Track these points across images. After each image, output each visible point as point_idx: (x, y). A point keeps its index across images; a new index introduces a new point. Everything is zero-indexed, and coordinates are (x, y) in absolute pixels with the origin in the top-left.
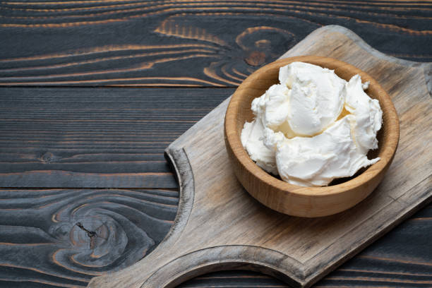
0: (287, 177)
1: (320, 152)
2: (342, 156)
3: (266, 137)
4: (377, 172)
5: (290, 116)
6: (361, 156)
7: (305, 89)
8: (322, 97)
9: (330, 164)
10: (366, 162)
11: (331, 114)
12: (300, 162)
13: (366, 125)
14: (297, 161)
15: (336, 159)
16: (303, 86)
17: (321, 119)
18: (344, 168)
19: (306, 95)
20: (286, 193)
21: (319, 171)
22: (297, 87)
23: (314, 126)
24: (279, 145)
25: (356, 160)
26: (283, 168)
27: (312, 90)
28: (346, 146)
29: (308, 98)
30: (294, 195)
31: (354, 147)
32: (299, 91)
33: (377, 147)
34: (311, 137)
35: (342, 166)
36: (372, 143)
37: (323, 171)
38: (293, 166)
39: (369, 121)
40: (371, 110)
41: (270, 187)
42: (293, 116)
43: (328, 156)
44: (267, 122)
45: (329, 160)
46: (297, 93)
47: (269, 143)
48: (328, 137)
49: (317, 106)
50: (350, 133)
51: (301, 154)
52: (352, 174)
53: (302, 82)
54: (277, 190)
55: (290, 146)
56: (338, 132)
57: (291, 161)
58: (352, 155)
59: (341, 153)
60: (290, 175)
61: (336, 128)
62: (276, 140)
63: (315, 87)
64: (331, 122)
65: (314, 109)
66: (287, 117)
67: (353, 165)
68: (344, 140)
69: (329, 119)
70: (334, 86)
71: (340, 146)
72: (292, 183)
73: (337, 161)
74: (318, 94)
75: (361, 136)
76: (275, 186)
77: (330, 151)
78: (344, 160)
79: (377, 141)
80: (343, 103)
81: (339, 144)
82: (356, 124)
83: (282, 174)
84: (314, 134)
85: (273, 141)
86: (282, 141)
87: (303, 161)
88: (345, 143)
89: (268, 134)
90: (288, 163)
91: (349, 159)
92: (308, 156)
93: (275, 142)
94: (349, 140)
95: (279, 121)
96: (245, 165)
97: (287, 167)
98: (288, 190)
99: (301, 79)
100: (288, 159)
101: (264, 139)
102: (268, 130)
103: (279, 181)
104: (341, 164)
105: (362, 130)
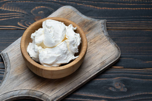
0: (43, 63)
1: (55, 54)
2: (64, 55)
3: (35, 48)
4: (77, 61)
5: (44, 40)
6: (72, 55)
7: (49, 30)
8: (56, 32)
9: (59, 58)
10: (74, 57)
11: (59, 39)
12: (47, 58)
13: (73, 43)
14: (46, 57)
15: (61, 56)
16: (49, 29)
17: (55, 41)
18: (65, 60)
19: (49, 32)
20: (42, 69)
21: (55, 61)
22: (47, 29)
23: (52, 44)
24: (39, 51)
25: (69, 57)
26: (41, 60)
27: (52, 30)
28: (65, 51)
29: (50, 33)
30: (45, 70)
31: (69, 52)
32: (47, 30)
33: (78, 52)
34: (52, 48)
35: (64, 59)
36: (76, 50)
37: (56, 61)
38: (45, 59)
39: (74, 42)
40: (76, 38)
41: (36, 67)
42: (45, 40)
43: (58, 55)
44: (35, 42)
45: (58, 57)
46: (46, 31)
47: (36, 50)
48: (58, 48)
49: (54, 36)
50: (67, 47)
51: (48, 55)
52: (68, 62)
53: (48, 27)
54: (39, 68)
55: (44, 52)
56: (62, 46)
57: (44, 57)
58: (68, 55)
59: (63, 54)
60: (44, 62)
61: (61, 45)
62: (38, 49)
63: (53, 29)
64: (60, 42)
65: (52, 37)
66: (43, 40)
67: (68, 59)
68: (64, 49)
69: (59, 41)
70: (61, 29)
71: (63, 51)
72: (45, 65)
73: (62, 57)
74: (54, 32)
75: (71, 47)
76: (38, 67)
77: (59, 53)
78: (65, 57)
79: (78, 49)
80: (64, 35)
81: (62, 50)
82: (69, 43)
83: (41, 62)
84: (53, 47)
85: (37, 50)
86: (41, 50)
87: (49, 57)
88: (65, 50)
89: (35, 47)
90: (43, 58)
91: (67, 56)
92: (50, 55)
93: (38, 50)
94: (66, 49)
95: (40, 42)
96: (27, 59)
97: (43, 59)
98: (43, 68)
99: (48, 26)
100: (43, 56)
101: (34, 49)
102: (35, 45)
103: (40, 65)
104: (64, 58)
105: (72, 45)
